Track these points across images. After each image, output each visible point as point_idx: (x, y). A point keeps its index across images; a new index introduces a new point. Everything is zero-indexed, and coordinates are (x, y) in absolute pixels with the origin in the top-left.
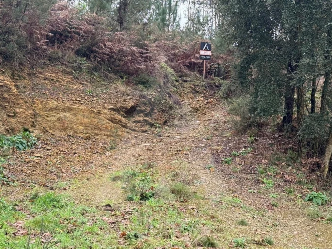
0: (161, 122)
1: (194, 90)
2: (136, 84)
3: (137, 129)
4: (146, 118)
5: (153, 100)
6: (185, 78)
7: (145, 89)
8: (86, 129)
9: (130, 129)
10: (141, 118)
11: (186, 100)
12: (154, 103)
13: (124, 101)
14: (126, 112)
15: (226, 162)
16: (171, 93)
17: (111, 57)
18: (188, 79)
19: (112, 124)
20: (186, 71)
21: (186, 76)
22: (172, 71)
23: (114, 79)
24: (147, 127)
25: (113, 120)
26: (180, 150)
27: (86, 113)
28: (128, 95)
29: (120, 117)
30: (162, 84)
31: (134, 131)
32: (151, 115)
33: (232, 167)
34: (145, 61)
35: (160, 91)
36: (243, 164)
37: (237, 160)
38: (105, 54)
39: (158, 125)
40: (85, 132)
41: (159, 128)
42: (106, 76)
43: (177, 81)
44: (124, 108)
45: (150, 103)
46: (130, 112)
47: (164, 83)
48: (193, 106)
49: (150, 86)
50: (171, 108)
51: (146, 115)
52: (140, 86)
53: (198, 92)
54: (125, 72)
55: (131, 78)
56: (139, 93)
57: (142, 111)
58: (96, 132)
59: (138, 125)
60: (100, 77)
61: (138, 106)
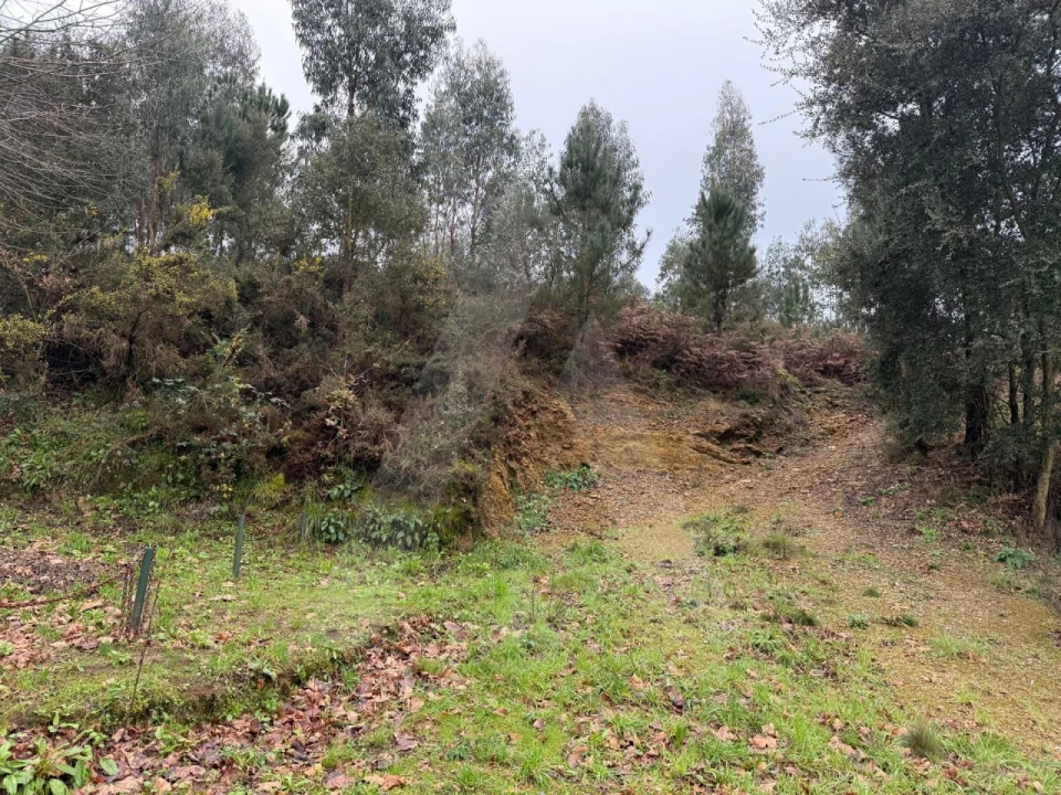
0: (774, 450)
1: (831, 403)
2: (737, 400)
3: (734, 460)
4: (750, 445)
5: (760, 419)
6: (818, 389)
7: (748, 406)
8: (662, 462)
9: (725, 460)
10: (742, 446)
11: (817, 419)
12: (761, 423)
13: (717, 423)
14: (718, 438)
15: (864, 504)
16: (793, 410)
17: (700, 366)
18: (823, 389)
19: (699, 455)
20: (818, 378)
21: (820, 384)
22: (796, 380)
23: (704, 396)
24: (751, 458)
25: (699, 449)
26: (794, 488)
27: (662, 441)
28: (723, 415)
29: (710, 444)
30: (777, 397)
31: (731, 462)
32: (757, 441)
33: (872, 510)
34: (750, 368)
35: (771, 408)
36: (893, 505)
37: (884, 500)
38: (691, 363)
39: (768, 455)
40: (660, 465)
41: (770, 458)
42: (693, 392)
43: (803, 392)
44: (715, 432)
45: (755, 425)
46: (726, 437)
47: (781, 396)
48: (827, 426)
49: (757, 401)
50: (789, 430)
51: (750, 441)
52: (742, 403)
53: (837, 406)
54: (720, 385)
55: (729, 392)
56: (741, 411)
57: (743, 436)
58: (676, 465)
59: (738, 454)
60: (686, 393)
61: (737, 428)
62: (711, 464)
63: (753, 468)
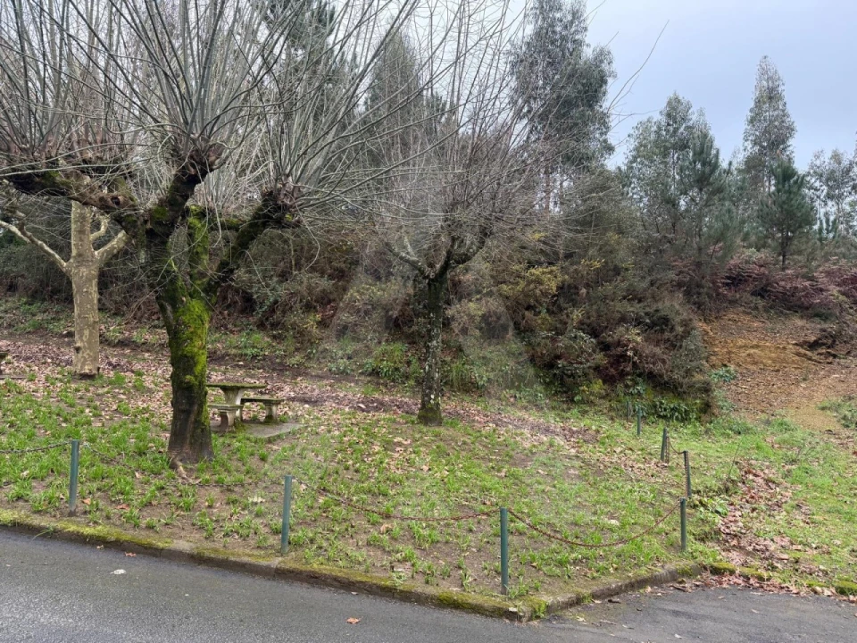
0: (844, 353)
2: (813, 317)
3: (822, 361)
4: (829, 350)
5: (833, 333)
7: (822, 322)
8: (774, 363)
9: (816, 361)
10: (824, 351)
12: (834, 335)
13: (806, 336)
14: (809, 346)
17: (785, 294)
19: (797, 358)
22: (845, 299)
23: (790, 315)
24: (831, 359)
25: (798, 354)
27: (773, 349)
28: (808, 329)
29: (804, 351)
30: (838, 314)
31: (820, 363)
32: (833, 347)
35: (838, 323)
38: (779, 292)
39: (842, 356)
40: (773, 365)
41: (844, 358)
42: (782, 312)
43: (851, 308)
44: (807, 342)
45: (831, 336)
46: (813, 346)
49: (827, 318)
50: (851, 338)
51: (829, 347)
52: (817, 320)
54: (799, 307)
55: (806, 312)
56: (818, 326)
57: (824, 344)
58: (785, 365)
59: (822, 357)
60: (776, 313)
61: (820, 339)
62: (807, 363)
63: (834, 366)
